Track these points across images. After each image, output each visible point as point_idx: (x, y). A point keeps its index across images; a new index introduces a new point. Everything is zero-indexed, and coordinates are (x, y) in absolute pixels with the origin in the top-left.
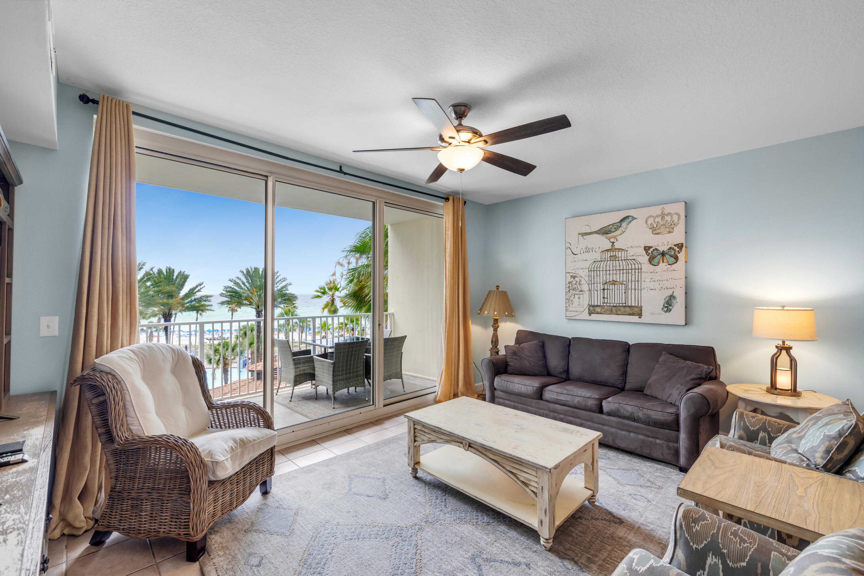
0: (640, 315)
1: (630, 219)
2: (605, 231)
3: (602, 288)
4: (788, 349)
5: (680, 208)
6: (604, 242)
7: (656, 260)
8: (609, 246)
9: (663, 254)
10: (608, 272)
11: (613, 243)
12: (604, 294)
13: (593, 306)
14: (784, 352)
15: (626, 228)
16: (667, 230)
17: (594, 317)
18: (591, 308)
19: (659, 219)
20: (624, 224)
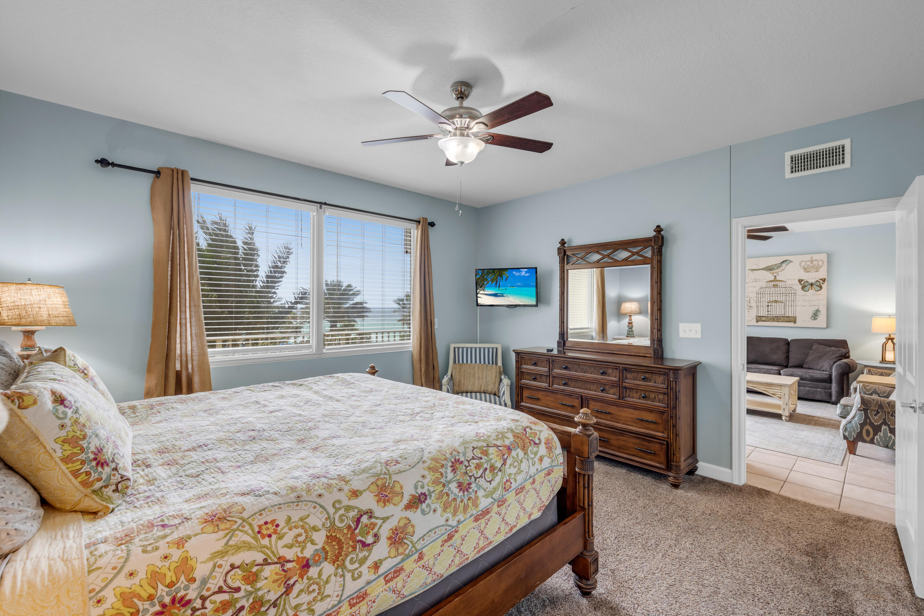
0: (795, 322)
1: (788, 262)
2: (769, 269)
3: (767, 305)
4: (892, 339)
5: (824, 257)
6: (769, 276)
7: (806, 288)
8: (773, 278)
9: (812, 285)
10: (771, 295)
11: (775, 276)
12: (768, 309)
13: (760, 317)
14: (890, 341)
15: (785, 268)
16: (815, 270)
17: (760, 323)
18: (758, 318)
19: (809, 263)
20: (784, 265)
